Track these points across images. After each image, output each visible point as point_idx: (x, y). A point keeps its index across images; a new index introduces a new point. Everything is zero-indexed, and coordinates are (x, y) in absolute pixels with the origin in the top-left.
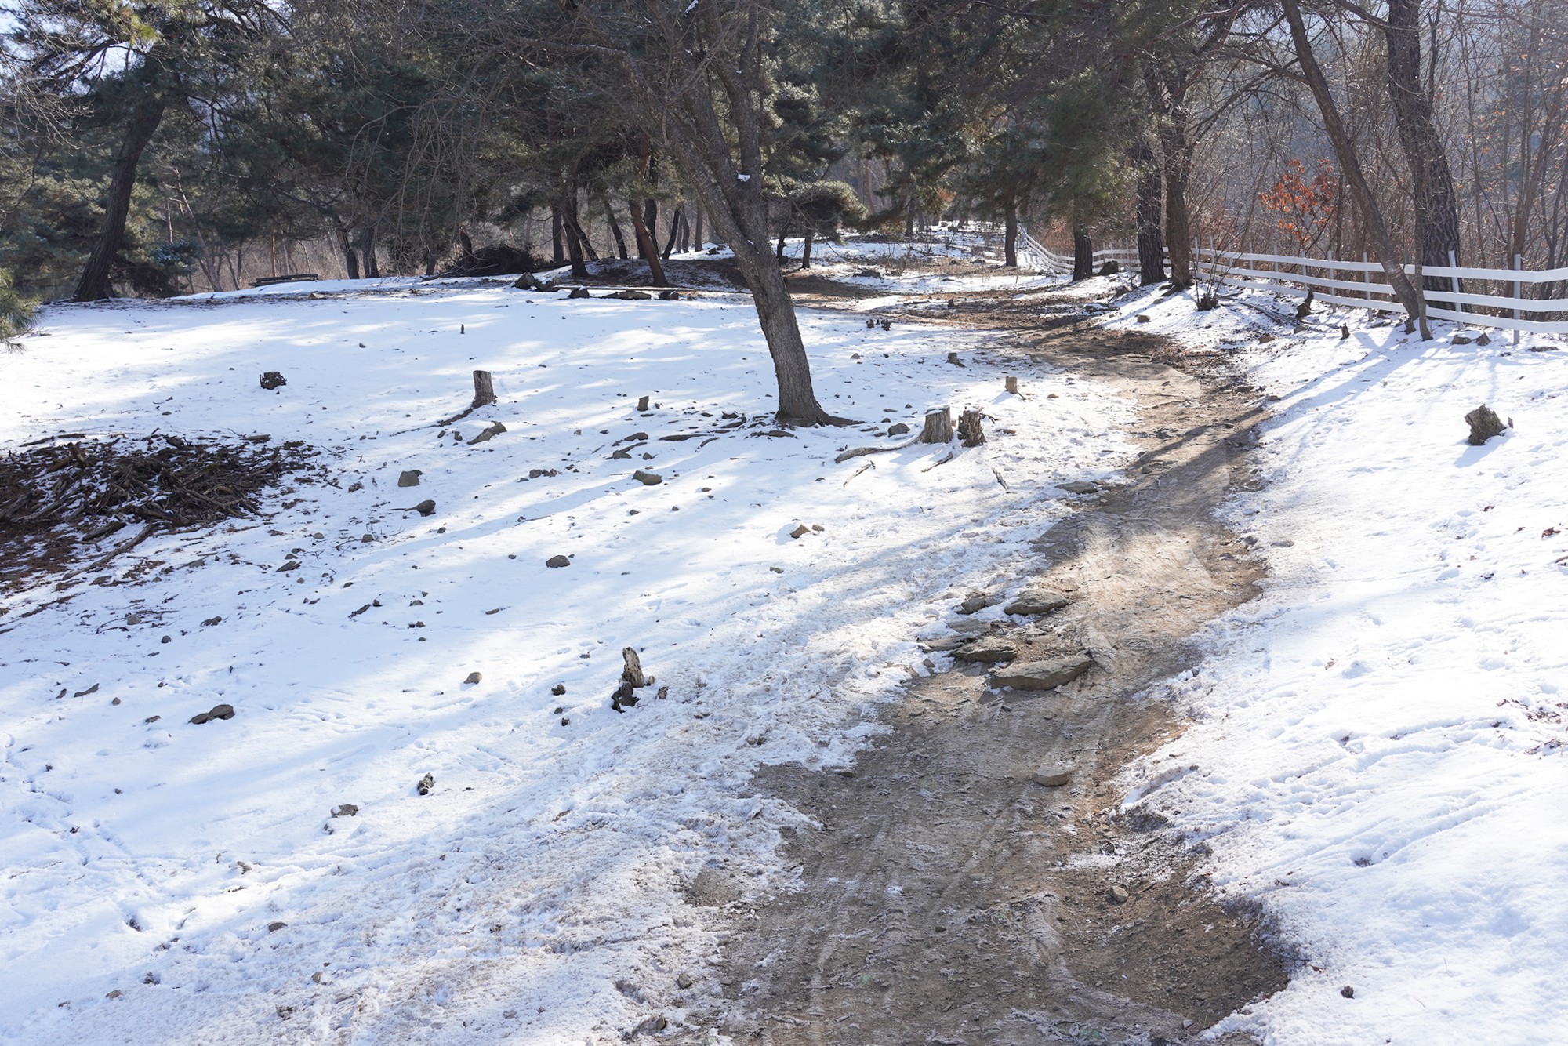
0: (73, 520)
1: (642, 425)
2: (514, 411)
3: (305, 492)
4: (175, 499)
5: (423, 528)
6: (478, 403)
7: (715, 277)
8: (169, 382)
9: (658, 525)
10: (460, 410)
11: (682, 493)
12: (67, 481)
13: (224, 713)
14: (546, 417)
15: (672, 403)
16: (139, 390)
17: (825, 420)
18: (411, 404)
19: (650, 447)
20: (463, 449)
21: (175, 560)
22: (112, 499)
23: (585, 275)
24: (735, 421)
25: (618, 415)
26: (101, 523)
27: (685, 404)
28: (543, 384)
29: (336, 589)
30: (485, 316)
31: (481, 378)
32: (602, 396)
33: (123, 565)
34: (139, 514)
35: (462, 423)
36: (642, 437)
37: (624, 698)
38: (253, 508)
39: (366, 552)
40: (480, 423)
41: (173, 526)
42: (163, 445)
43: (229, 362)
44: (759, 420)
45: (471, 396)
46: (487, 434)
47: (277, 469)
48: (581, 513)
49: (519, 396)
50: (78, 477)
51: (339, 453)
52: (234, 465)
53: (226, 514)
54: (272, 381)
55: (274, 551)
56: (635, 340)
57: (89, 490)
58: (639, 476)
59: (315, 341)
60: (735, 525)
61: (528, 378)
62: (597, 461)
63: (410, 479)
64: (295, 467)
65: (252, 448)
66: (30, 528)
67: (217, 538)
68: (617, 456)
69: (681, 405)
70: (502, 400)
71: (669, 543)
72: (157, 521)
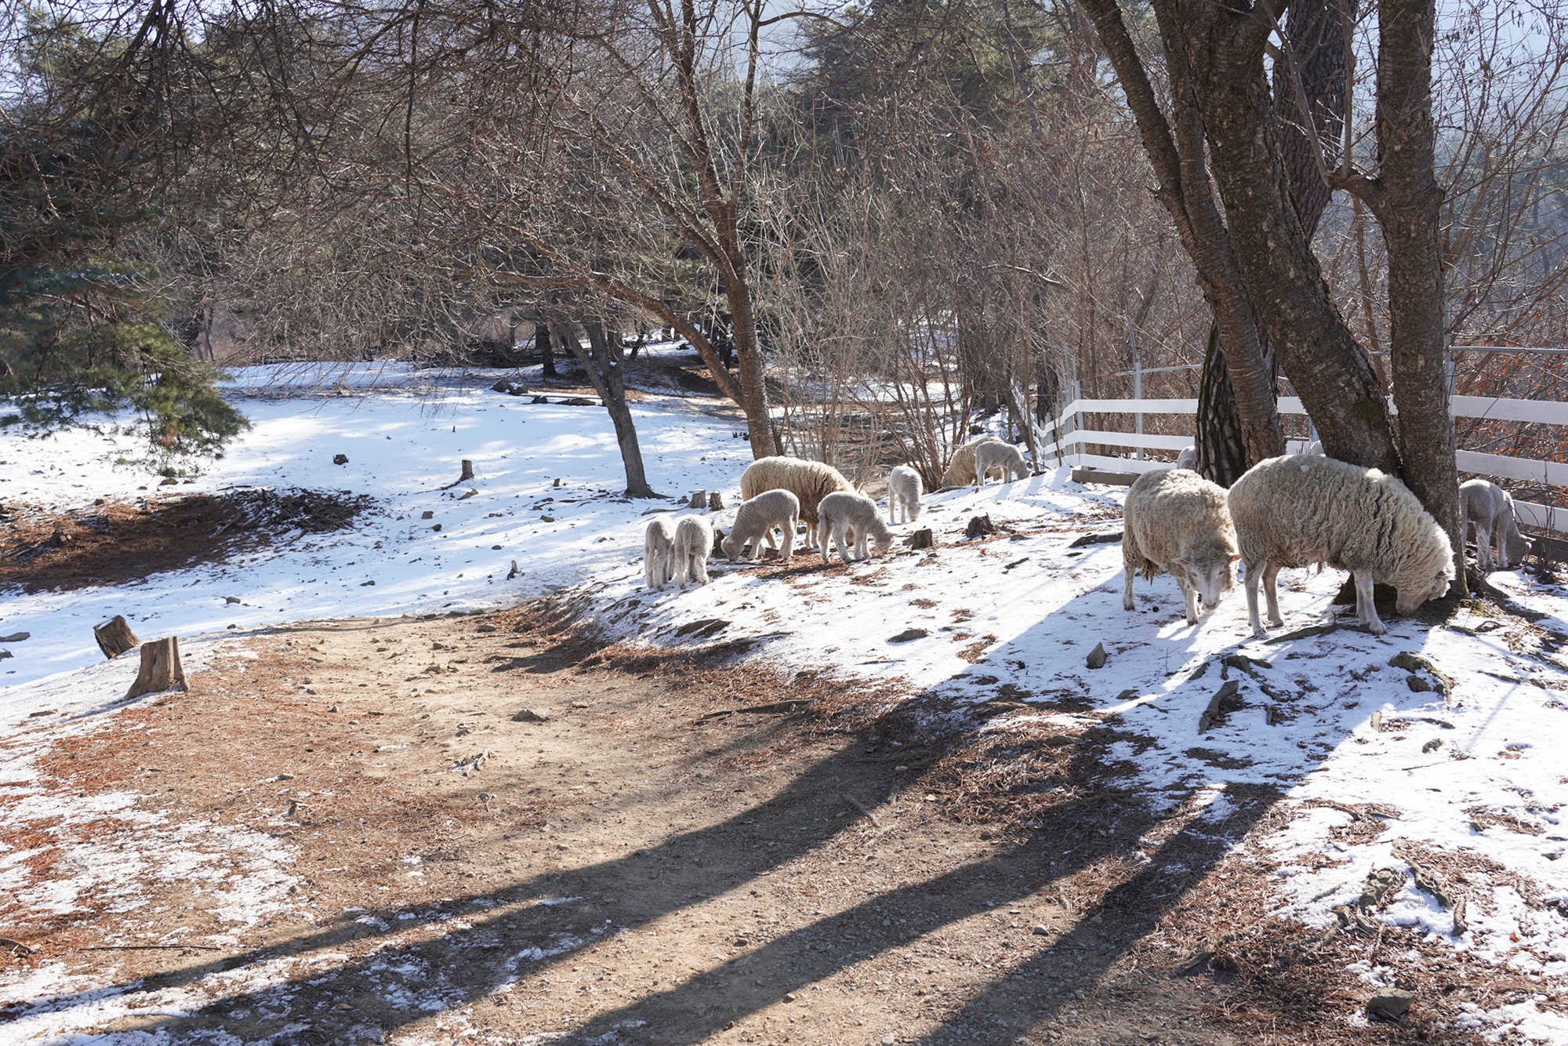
0: (266, 526)
1: (553, 493)
2: (484, 484)
3: (374, 519)
4: (314, 519)
5: (437, 536)
6: (463, 478)
7: (666, 379)
8: (278, 459)
9: (545, 537)
10: (453, 482)
11: (561, 526)
12: (259, 508)
13: (372, 583)
14: (503, 490)
15: (572, 484)
16: (260, 463)
17: (652, 495)
18: (425, 479)
19: (553, 505)
20: (454, 502)
21: (322, 544)
22: (283, 517)
23: (554, 374)
24: (603, 494)
25: (540, 489)
26: (280, 528)
27: (579, 485)
28: (502, 469)
29: (401, 555)
30: (469, 419)
31: (466, 465)
32: (535, 478)
33: (299, 545)
34: (298, 525)
35: (456, 488)
36: (551, 500)
37: (511, 576)
38: (351, 525)
39: (411, 543)
40: (464, 489)
41: (315, 531)
42: (300, 493)
43: (309, 446)
44: (616, 494)
45: (460, 473)
46: (468, 495)
47: (358, 508)
48: (511, 533)
49: (488, 476)
50: (264, 506)
51: (388, 501)
52: (336, 505)
53: (339, 527)
54: (340, 460)
55: (371, 541)
56: (568, 442)
57: (271, 513)
58: (543, 518)
59: (357, 435)
60: (579, 538)
61: (495, 465)
62: (525, 512)
63: (428, 515)
64: (366, 507)
65: (344, 497)
66: (246, 528)
67: (337, 536)
68: (535, 508)
69: (577, 485)
70: (477, 478)
71: (548, 544)
72: (305, 528)
